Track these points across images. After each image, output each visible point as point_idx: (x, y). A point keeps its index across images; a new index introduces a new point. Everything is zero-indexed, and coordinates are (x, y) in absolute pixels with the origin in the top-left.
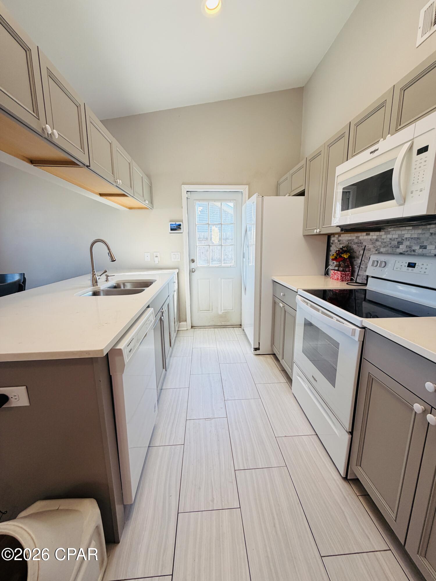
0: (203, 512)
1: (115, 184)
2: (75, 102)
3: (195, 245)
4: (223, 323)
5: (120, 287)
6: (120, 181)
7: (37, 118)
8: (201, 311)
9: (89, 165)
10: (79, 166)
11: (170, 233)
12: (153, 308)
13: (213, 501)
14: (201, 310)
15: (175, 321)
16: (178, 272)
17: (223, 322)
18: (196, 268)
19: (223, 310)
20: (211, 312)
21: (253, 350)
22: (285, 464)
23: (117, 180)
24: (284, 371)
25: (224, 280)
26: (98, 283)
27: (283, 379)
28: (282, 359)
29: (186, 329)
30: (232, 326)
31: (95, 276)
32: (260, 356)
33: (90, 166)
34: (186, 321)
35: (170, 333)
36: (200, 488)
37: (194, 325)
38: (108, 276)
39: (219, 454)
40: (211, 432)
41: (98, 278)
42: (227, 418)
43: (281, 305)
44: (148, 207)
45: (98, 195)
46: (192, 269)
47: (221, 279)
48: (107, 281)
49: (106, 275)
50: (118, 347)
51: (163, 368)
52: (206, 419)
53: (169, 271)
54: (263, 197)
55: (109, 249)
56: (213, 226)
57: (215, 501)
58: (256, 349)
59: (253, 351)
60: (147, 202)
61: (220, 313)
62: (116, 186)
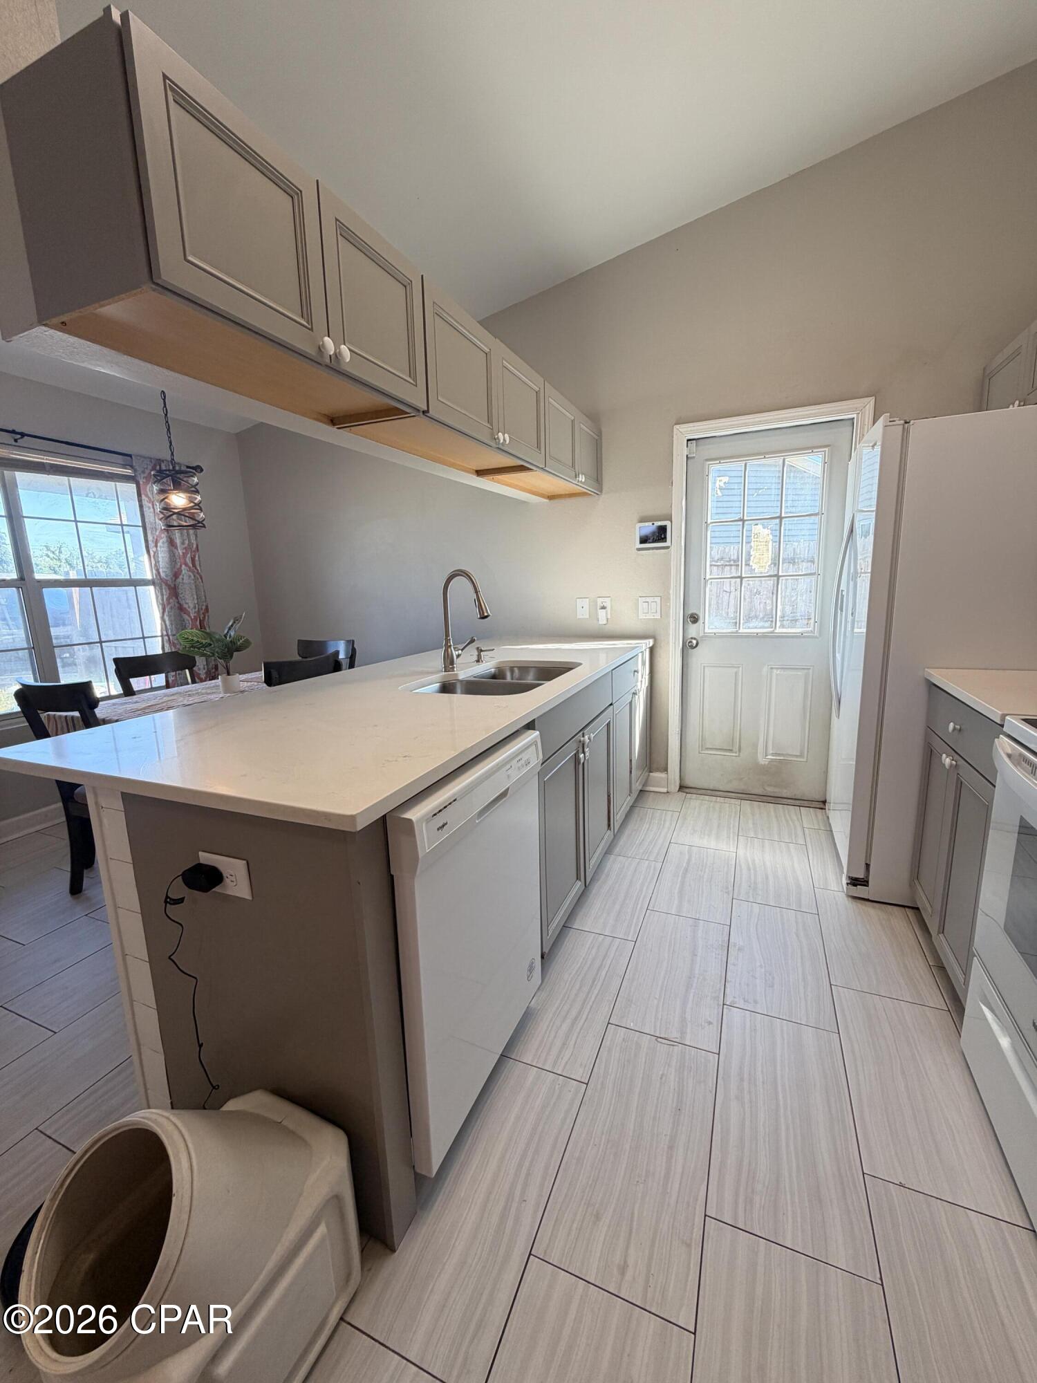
0: (590, 1285)
1: (492, 444)
2: (400, 277)
3: (703, 577)
4: (770, 790)
5: (504, 677)
6: (506, 435)
7: (306, 327)
8: (707, 749)
9: (426, 409)
10: (409, 415)
11: (639, 549)
12: (538, 732)
13: (623, 1269)
14: (708, 746)
15: (631, 769)
16: (651, 645)
17: (770, 785)
18: (702, 637)
19: (773, 755)
20: (737, 755)
21: (845, 881)
22: (878, 1276)
23: (497, 435)
24: (940, 968)
25: (778, 672)
26: (455, 666)
27: (935, 998)
28: (939, 933)
29: (665, 790)
30: (798, 803)
31: (449, 650)
32: (870, 903)
33: (428, 411)
34: (666, 770)
35: (609, 796)
36: (598, 1217)
37: (689, 782)
38: (482, 651)
39: (671, 1148)
40: (664, 1078)
41: (455, 653)
42: (717, 1056)
43: (947, 761)
44: (589, 492)
45: (472, 473)
46: (692, 638)
47: (772, 668)
48: (478, 661)
49: (478, 648)
50: (408, 815)
51: (578, 878)
52: (659, 1040)
53: (628, 644)
54: (906, 423)
55: (477, 592)
56: (757, 524)
57: (628, 1276)
58: (854, 882)
59: (845, 886)
60: (582, 478)
61: (762, 761)
62: (498, 448)
